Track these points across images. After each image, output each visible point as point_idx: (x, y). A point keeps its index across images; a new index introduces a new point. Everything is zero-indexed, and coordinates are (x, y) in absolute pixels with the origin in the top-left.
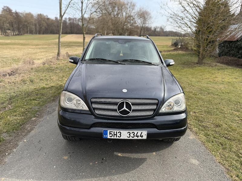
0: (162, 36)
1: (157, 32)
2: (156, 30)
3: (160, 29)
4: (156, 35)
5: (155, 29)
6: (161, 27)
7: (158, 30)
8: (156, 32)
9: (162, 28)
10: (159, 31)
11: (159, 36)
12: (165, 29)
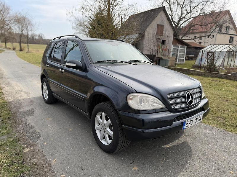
0: (42, 44)
1: (36, 39)
2: (35, 38)
3: (38, 37)
4: (35, 43)
5: (33, 37)
6: (39, 35)
7: (37, 37)
8: (34, 40)
9: (41, 36)
10: (37, 39)
11: (39, 44)
12: (44, 37)
